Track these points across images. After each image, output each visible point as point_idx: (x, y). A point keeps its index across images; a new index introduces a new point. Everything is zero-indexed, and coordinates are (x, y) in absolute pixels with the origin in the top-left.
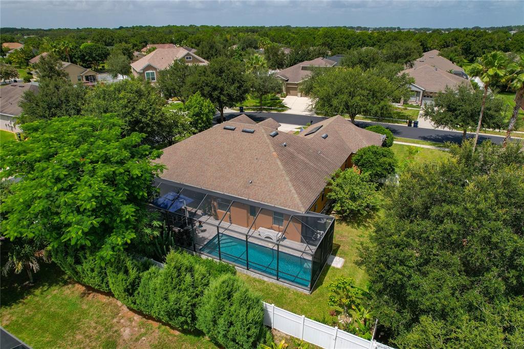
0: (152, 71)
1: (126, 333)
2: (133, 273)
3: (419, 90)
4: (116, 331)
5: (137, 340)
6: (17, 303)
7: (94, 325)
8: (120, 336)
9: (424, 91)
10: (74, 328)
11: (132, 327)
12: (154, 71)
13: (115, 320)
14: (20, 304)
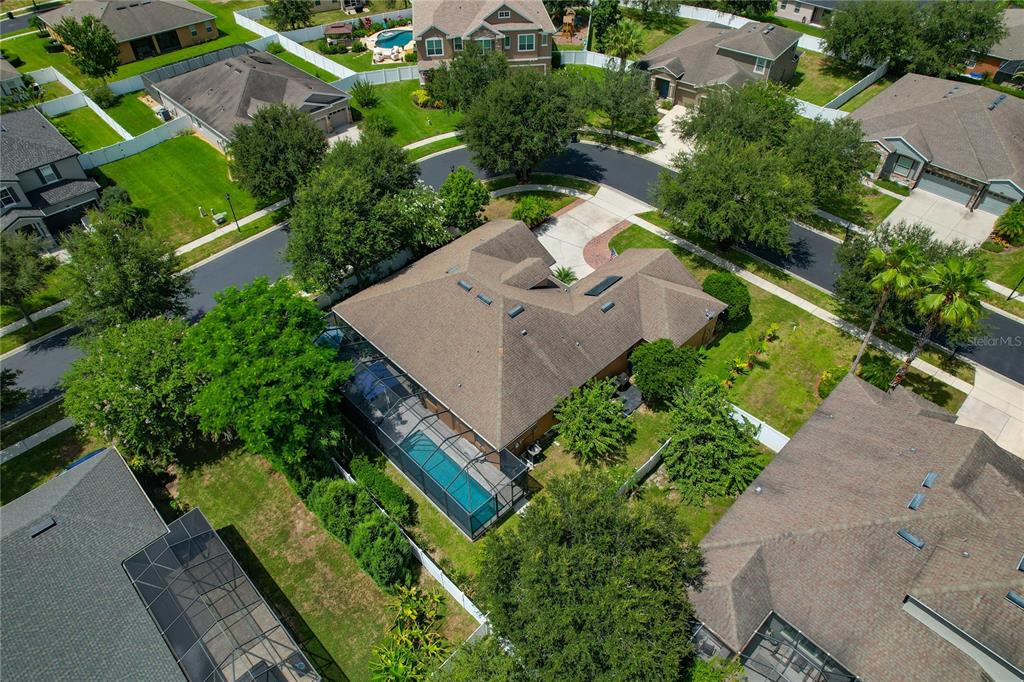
0: (437, 39)
1: (300, 525)
2: (305, 482)
3: (920, 160)
4: (292, 522)
5: (307, 536)
6: (216, 464)
7: (275, 509)
8: (294, 527)
9: (926, 164)
10: (258, 507)
11: (306, 522)
12: (441, 39)
13: (293, 509)
14: (218, 466)
